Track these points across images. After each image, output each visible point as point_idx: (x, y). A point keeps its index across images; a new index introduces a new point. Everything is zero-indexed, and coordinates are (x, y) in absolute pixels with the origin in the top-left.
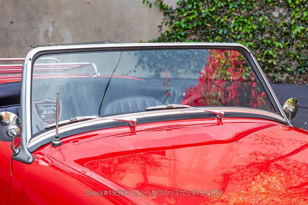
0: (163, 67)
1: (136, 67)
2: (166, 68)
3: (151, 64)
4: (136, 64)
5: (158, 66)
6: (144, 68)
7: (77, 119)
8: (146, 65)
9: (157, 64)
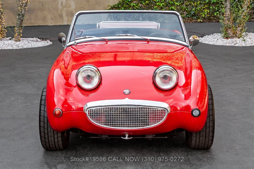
0: (121, 17)
1: (107, 18)
2: (122, 18)
3: (115, 16)
4: (107, 17)
5: (118, 17)
6: (111, 18)
7: (86, 37)
8: (112, 17)
9: (118, 16)
